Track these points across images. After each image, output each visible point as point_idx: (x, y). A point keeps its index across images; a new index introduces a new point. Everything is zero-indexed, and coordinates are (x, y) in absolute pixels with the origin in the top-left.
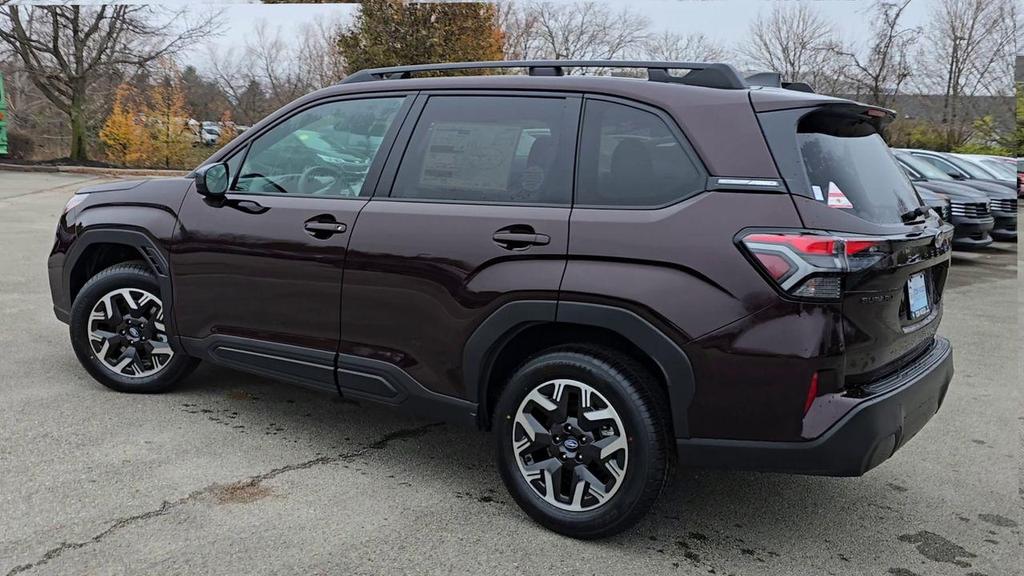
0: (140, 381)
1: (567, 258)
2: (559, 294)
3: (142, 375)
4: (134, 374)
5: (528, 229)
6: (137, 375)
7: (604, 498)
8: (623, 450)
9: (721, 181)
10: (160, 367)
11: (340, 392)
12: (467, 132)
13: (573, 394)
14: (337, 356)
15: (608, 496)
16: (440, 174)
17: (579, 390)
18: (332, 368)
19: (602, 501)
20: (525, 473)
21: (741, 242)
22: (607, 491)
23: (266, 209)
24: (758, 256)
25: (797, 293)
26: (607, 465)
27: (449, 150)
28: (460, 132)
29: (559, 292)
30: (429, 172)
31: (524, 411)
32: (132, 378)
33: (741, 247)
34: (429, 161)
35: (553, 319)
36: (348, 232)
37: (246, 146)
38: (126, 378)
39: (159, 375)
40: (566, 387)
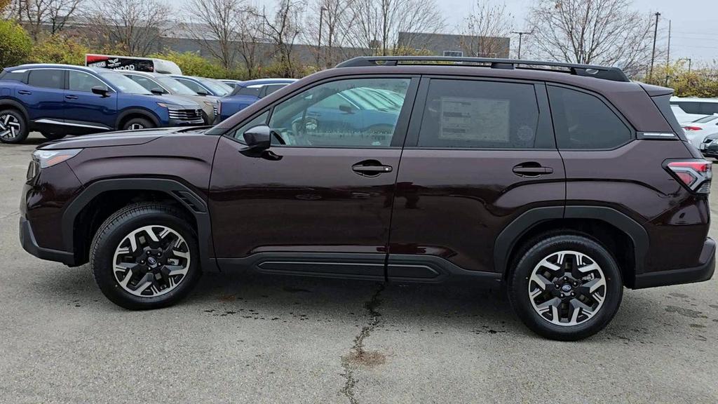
0: (158, 299)
1: (566, 180)
2: (565, 202)
3: (159, 294)
4: (152, 294)
5: (536, 165)
6: (155, 295)
7: (591, 314)
8: (603, 286)
9: (645, 134)
10: (175, 285)
11: (387, 280)
12: (469, 104)
13: (570, 259)
14: (387, 256)
15: (593, 314)
16: (455, 131)
17: (574, 256)
18: (383, 265)
19: (590, 317)
20: (537, 310)
21: (667, 167)
22: (594, 310)
23: (280, 157)
24: (677, 174)
25: (699, 191)
26: (593, 296)
27: (459, 115)
28: (463, 103)
29: (566, 200)
30: (445, 130)
31: (537, 273)
32: (151, 298)
33: (668, 170)
34: (445, 122)
35: (562, 217)
36: (394, 172)
37: (269, 110)
38: (147, 299)
39: (175, 291)
40: (566, 255)
